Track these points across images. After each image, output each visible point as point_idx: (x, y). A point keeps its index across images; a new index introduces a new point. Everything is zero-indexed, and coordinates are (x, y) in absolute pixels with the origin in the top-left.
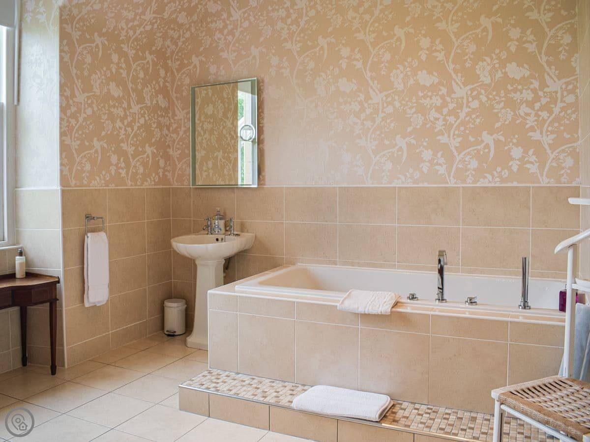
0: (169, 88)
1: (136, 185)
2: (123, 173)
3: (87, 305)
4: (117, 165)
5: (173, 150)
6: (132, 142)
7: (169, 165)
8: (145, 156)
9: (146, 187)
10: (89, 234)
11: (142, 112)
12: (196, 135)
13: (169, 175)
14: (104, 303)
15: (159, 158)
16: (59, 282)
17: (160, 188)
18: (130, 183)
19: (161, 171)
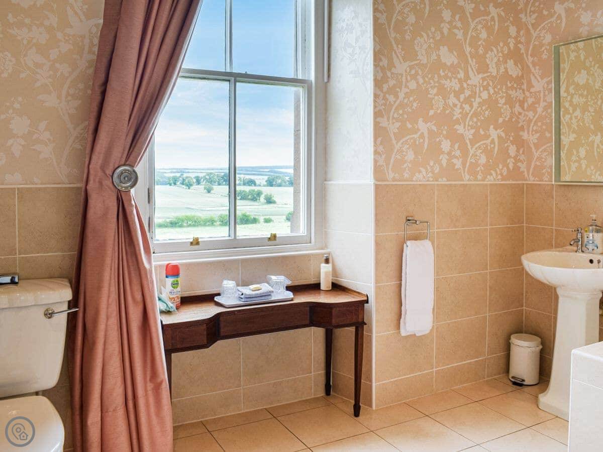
0: (523, 51)
1: (476, 179)
2: (458, 163)
3: (403, 333)
4: (449, 154)
5: (528, 133)
6: (471, 123)
7: (523, 153)
8: (488, 141)
9: (489, 183)
10: (409, 243)
11: (485, 83)
12: (561, 113)
13: (523, 167)
14: (427, 332)
15: (509, 143)
16: (367, 301)
17: (509, 184)
18: (467, 177)
19: (511, 162)
